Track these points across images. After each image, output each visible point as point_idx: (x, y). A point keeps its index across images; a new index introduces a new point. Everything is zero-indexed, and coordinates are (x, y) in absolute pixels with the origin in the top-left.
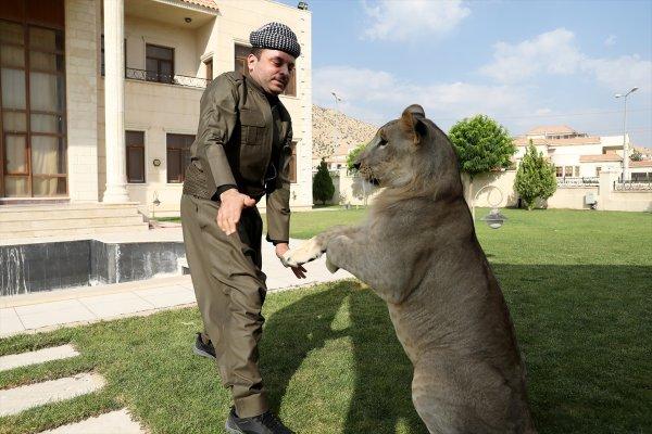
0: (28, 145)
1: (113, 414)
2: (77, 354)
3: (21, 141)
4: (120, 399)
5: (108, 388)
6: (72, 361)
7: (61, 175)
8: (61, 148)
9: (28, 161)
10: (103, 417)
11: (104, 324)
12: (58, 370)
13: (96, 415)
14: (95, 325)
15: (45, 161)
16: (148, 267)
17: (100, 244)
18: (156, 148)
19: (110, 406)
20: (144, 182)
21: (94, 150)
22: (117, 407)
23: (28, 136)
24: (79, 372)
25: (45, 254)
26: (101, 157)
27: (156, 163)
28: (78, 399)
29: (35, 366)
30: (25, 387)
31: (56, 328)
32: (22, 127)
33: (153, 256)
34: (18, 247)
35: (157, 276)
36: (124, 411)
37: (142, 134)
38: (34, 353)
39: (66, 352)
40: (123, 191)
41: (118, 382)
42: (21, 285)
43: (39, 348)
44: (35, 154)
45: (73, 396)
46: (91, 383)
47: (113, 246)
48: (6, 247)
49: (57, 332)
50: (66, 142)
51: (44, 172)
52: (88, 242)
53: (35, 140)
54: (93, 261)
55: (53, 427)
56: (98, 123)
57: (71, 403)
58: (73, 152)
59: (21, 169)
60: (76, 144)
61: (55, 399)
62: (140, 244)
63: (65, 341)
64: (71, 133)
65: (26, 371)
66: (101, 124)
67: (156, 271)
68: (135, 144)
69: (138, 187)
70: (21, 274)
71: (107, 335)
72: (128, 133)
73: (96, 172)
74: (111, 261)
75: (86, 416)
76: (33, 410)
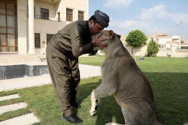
0: (7, 37)
1: (29, 114)
2: (19, 97)
3: (4, 36)
4: (31, 110)
5: (28, 107)
6: (18, 99)
7: (16, 46)
8: (16, 38)
9: (7, 42)
10: (26, 115)
11: (27, 88)
12: (13, 102)
13: (24, 115)
14: (25, 89)
15: (12, 42)
16: (41, 72)
17: (27, 66)
18: (43, 38)
19: (28, 112)
20: (40, 48)
21: (25, 39)
22: (30, 112)
23: (6, 34)
24: (19, 102)
25: (11, 68)
26: (28, 41)
27: (44, 43)
28: (19, 110)
29: (7, 100)
30: (4, 106)
31: (13, 89)
32: (5, 32)
33: (43, 69)
34: (4, 66)
35: (44, 75)
36: (32, 114)
37: (39, 34)
38: (7, 96)
39: (16, 96)
40: (34, 50)
41: (31, 105)
42: (4, 77)
43: (8, 95)
44: (9, 40)
45: (18, 109)
46: (23, 105)
47: (31, 66)
49: (13, 91)
50: (18, 36)
51: (11, 45)
52: (24, 65)
53: (9, 36)
54: (25, 71)
55: (12, 118)
56: (27, 31)
57: (17, 111)
58: (20, 39)
59: (5, 44)
60: (20, 37)
61: (12, 110)
62: (39, 66)
63: (16, 93)
64: (19, 33)
65: (4, 102)
66: (28, 31)
67: (43, 74)
68: (37, 37)
69: (38, 49)
70: (4, 74)
71: (28, 92)
72: (35, 34)
73: (26, 45)
74: (30, 70)
75: (21, 115)
76: (6, 113)
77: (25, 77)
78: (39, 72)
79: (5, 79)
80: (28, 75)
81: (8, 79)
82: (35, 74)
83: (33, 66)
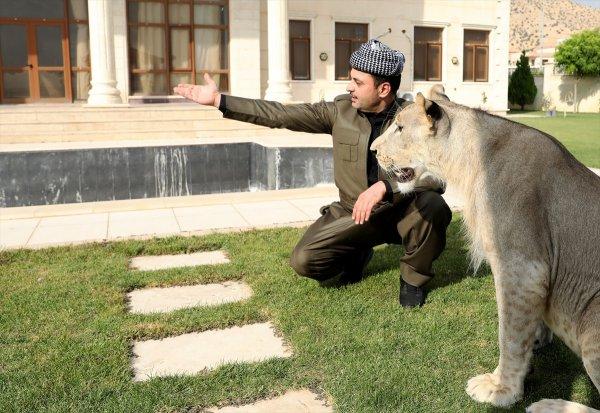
0: (192, 39)
1: (257, 326)
2: (228, 261)
3: (185, 34)
4: (264, 311)
5: (255, 299)
6: (221, 268)
7: (223, 71)
8: (224, 41)
9: (192, 56)
10: (246, 328)
11: (255, 232)
12: (208, 276)
13: (241, 325)
14: (247, 233)
15: (208, 55)
16: (310, 175)
17: (260, 147)
18: (323, 40)
19: (255, 318)
20: (309, 79)
21: (256, 43)
22: (261, 320)
23: (191, 28)
24: (227, 279)
25: (205, 156)
26: (264, 51)
27: (323, 58)
28: (224, 307)
29: (187, 269)
30: (177, 289)
31: (209, 233)
32: (186, 20)
33: (316, 164)
34: (181, 147)
35: (320, 185)
36: (267, 325)
37: (307, 23)
38: (187, 255)
39: (217, 258)
40: (287, 89)
41: (265, 293)
42: (184, 187)
43: (192, 251)
44: (199, 48)
45: (220, 302)
46: (238, 292)
47: (272, 150)
48: (170, 147)
49: (209, 237)
50: (228, 34)
51: (207, 68)
52: (248, 145)
53: (198, 33)
54: (253, 166)
55: (200, 330)
56: (261, 13)
57: (218, 309)
58: (235, 45)
59: (185, 65)
60: (238, 36)
61: (203, 303)
62: (302, 149)
63: (217, 247)
64: (234, 24)
65: (179, 273)
66: (264, 13)
67: (318, 180)
68: (299, 35)
69: (303, 84)
70: (183, 176)
71: (258, 245)
72: (292, 23)
73: (259, 67)
74: (270, 166)
75: (231, 325)
76: (183, 310)
77: (254, 190)
78: (301, 172)
79: (184, 193)
80: (264, 181)
81: (194, 194)
82: (287, 183)
83: (281, 149)
